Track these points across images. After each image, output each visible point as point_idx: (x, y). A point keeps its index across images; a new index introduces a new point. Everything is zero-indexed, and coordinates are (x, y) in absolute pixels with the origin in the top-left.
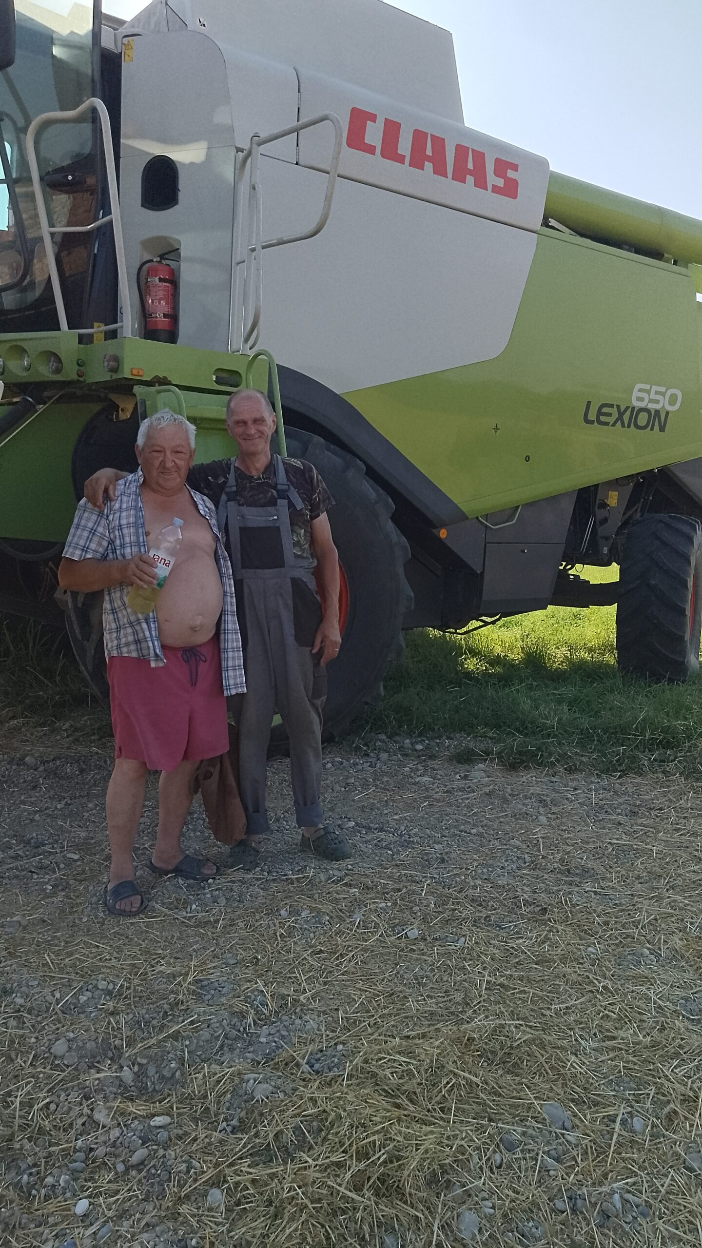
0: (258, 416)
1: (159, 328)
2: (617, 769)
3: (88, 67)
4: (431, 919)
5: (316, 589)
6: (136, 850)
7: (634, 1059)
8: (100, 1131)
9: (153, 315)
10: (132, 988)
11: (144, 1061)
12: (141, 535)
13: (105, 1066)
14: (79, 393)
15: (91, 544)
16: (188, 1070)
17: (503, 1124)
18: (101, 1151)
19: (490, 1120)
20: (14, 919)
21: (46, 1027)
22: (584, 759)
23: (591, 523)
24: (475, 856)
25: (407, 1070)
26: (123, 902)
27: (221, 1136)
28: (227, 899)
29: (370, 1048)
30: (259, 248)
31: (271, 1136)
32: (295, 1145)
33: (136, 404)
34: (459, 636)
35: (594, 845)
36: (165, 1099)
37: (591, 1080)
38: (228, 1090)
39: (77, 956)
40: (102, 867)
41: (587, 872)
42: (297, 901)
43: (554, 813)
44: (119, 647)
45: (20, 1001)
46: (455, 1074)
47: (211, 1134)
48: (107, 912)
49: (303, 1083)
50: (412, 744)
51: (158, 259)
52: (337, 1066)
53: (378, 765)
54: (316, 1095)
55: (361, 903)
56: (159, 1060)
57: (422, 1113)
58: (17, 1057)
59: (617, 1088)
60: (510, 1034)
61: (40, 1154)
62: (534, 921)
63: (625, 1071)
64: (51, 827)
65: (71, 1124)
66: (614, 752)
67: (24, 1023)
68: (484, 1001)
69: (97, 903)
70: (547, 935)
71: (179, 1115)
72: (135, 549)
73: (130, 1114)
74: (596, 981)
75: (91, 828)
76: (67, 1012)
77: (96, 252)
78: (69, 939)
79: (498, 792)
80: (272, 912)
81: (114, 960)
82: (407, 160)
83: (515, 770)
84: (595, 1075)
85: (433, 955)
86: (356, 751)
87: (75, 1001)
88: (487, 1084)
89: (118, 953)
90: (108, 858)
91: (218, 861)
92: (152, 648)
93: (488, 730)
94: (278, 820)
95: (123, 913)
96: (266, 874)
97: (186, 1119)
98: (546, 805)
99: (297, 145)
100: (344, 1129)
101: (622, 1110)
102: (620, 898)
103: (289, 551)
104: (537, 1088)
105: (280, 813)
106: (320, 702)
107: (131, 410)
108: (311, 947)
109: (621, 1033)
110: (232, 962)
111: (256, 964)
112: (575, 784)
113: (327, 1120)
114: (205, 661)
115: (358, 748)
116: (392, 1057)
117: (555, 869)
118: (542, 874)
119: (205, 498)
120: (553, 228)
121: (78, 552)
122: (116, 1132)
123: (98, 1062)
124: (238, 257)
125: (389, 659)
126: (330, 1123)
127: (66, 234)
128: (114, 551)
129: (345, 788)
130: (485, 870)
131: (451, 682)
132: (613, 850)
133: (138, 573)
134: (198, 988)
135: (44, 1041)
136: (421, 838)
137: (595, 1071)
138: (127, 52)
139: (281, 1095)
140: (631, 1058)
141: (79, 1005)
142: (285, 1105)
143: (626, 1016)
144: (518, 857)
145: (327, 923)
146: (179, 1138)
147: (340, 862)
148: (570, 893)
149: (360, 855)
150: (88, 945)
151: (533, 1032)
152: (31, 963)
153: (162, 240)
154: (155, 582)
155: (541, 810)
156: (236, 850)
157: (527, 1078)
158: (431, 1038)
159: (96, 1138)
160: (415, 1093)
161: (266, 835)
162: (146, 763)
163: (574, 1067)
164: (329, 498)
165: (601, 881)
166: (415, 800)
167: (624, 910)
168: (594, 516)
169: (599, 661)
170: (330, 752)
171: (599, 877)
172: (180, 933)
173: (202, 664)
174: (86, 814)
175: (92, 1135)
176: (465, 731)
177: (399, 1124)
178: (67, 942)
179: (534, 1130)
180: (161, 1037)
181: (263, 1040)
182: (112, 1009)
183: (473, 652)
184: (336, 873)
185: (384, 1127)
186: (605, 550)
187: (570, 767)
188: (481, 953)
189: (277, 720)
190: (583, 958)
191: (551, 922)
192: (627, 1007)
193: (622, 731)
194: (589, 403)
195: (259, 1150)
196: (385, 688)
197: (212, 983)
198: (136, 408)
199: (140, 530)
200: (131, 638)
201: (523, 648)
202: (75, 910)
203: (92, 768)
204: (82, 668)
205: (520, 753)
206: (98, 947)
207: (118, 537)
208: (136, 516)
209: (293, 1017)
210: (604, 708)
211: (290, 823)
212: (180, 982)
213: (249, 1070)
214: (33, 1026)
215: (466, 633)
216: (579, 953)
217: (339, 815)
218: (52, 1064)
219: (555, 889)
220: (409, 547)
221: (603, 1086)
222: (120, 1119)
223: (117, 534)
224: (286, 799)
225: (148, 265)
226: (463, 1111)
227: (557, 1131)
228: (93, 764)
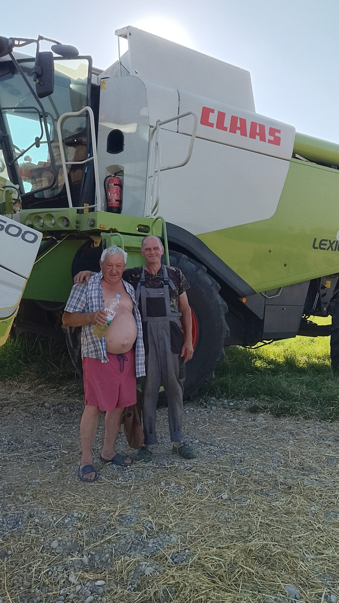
0: (156, 246)
1: (114, 206)
2: (329, 418)
3: (85, 92)
4: (234, 490)
5: (181, 327)
6: (94, 450)
7: (332, 565)
8: (72, 586)
9: (111, 200)
10: (90, 517)
11: (94, 553)
12: (101, 302)
13: (75, 555)
14: (76, 235)
15: (78, 305)
16: (114, 558)
17: (265, 594)
18: (72, 596)
19: (259, 592)
20: (37, 481)
21: (49, 534)
22: (313, 413)
23: (317, 296)
24: (257, 459)
25: (219, 564)
26: (87, 474)
27: (128, 592)
28: (136, 476)
29: (202, 552)
30: (159, 171)
31: (152, 593)
32: (164, 598)
33: (102, 240)
34: (253, 350)
35: (316, 456)
36: (103, 572)
37: (310, 575)
38: (132, 570)
39: (64, 500)
40: (78, 457)
41: (312, 469)
42: (169, 478)
43: (297, 439)
44: (88, 353)
45: (37, 521)
46: (242, 568)
47: (124, 591)
48: (80, 479)
49: (169, 568)
50: (228, 402)
51: (114, 175)
52: (185, 560)
53: (211, 412)
54: (175, 574)
55: (200, 481)
56: (101, 553)
57: (225, 586)
58: (35, 548)
59: (323, 579)
60: (270, 549)
61: (43, 596)
62: (284, 493)
63: (327, 571)
64: (55, 437)
65: (58, 582)
66: (328, 409)
67: (39, 531)
68: (258, 531)
69: (75, 475)
70: (291, 500)
71: (109, 580)
72: (98, 308)
73: (86, 579)
74: (314, 525)
75: (74, 438)
76: (59, 527)
77: (86, 172)
78: (61, 492)
79: (270, 428)
80: (158, 483)
81: (82, 503)
82: (228, 129)
83: (279, 417)
84: (312, 572)
85: (234, 508)
86: (201, 405)
87: (62, 522)
88: (258, 573)
89: (83, 499)
90: (81, 453)
91: (132, 457)
92: (102, 354)
93: (266, 397)
94: (162, 438)
95: (87, 480)
96: (155, 464)
97: (112, 583)
98: (293, 435)
99: (178, 124)
100: (187, 592)
101: (325, 591)
102: (328, 483)
103: (169, 309)
104: (283, 577)
105: (163, 435)
106: (182, 380)
107: (99, 243)
108: (175, 501)
109: (326, 552)
110: (137, 506)
111: (149, 508)
112: (308, 425)
113: (179, 587)
114: (127, 360)
115: (202, 404)
116: (212, 557)
117: (296, 467)
118: (290, 469)
119: (130, 285)
120: (297, 158)
121: (72, 309)
122: (79, 588)
123: (72, 552)
124: (149, 174)
125: (217, 360)
126: (181, 589)
127: (73, 165)
128: (88, 308)
129: (195, 423)
130: (262, 467)
131: (248, 372)
132: (326, 459)
133: (99, 318)
134: (120, 518)
135: (48, 541)
136: (231, 449)
137: (312, 570)
138: (103, 85)
139: (158, 573)
140: (330, 564)
141: (65, 524)
142: (160, 578)
143: (329, 543)
144: (278, 461)
145: (183, 489)
146: (109, 592)
147: (191, 460)
148: (303, 480)
149: (201, 457)
150: (70, 495)
151: (282, 548)
152: (43, 502)
153: (116, 167)
154: (106, 322)
155: (291, 437)
156: (141, 452)
157: (278, 572)
158: (231, 549)
159: (70, 590)
160: (222, 576)
161: (156, 445)
162: (99, 407)
163: (302, 567)
164: (187, 285)
165: (319, 474)
166: (229, 431)
167: (330, 489)
168: (319, 292)
169: (322, 364)
170: (188, 405)
171: (318, 472)
172: (113, 491)
173: (125, 361)
174: (72, 432)
175: (68, 588)
176: (254, 397)
177: (214, 591)
178: (60, 493)
179: (281, 598)
180: (102, 541)
181: (150, 545)
182: (80, 527)
183: (260, 358)
184: (189, 465)
185: (207, 592)
186: (325, 309)
187: (306, 417)
188: (258, 507)
189: (162, 389)
190: (308, 513)
191: (293, 494)
192: (329, 539)
193: (332, 399)
194: (315, 239)
195: (146, 600)
196: (215, 374)
197: (127, 516)
198: (101, 242)
199: (100, 300)
200: (93, 349)
201: (284, 356)
202: (64, 478)
203: (76, 409)
204: (73, 361)
205: (281, 409)
206: (74, 496)
207: (90, 302)
208: (99, 293)
209: (165, 535)
210: (324, 388)
211: (168, 440)
212: (112, 515)
213: (143, 560)
214: (43, 533)
215: (255, 348)
216: (306, 510)
217: (191, 436)
218: (50, 552)
219: (296, 477)
220: (227, 306)
221: (316, 578)
222: (81, 581)
223: (90, 301)
224: (166, 428)
225: (108, 178)
226: (246, 586)
227: (292, 599)
228: (76, 407)
